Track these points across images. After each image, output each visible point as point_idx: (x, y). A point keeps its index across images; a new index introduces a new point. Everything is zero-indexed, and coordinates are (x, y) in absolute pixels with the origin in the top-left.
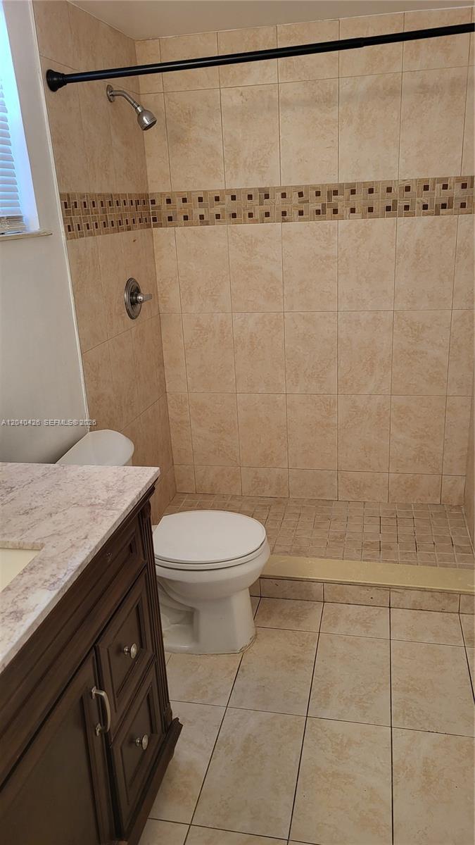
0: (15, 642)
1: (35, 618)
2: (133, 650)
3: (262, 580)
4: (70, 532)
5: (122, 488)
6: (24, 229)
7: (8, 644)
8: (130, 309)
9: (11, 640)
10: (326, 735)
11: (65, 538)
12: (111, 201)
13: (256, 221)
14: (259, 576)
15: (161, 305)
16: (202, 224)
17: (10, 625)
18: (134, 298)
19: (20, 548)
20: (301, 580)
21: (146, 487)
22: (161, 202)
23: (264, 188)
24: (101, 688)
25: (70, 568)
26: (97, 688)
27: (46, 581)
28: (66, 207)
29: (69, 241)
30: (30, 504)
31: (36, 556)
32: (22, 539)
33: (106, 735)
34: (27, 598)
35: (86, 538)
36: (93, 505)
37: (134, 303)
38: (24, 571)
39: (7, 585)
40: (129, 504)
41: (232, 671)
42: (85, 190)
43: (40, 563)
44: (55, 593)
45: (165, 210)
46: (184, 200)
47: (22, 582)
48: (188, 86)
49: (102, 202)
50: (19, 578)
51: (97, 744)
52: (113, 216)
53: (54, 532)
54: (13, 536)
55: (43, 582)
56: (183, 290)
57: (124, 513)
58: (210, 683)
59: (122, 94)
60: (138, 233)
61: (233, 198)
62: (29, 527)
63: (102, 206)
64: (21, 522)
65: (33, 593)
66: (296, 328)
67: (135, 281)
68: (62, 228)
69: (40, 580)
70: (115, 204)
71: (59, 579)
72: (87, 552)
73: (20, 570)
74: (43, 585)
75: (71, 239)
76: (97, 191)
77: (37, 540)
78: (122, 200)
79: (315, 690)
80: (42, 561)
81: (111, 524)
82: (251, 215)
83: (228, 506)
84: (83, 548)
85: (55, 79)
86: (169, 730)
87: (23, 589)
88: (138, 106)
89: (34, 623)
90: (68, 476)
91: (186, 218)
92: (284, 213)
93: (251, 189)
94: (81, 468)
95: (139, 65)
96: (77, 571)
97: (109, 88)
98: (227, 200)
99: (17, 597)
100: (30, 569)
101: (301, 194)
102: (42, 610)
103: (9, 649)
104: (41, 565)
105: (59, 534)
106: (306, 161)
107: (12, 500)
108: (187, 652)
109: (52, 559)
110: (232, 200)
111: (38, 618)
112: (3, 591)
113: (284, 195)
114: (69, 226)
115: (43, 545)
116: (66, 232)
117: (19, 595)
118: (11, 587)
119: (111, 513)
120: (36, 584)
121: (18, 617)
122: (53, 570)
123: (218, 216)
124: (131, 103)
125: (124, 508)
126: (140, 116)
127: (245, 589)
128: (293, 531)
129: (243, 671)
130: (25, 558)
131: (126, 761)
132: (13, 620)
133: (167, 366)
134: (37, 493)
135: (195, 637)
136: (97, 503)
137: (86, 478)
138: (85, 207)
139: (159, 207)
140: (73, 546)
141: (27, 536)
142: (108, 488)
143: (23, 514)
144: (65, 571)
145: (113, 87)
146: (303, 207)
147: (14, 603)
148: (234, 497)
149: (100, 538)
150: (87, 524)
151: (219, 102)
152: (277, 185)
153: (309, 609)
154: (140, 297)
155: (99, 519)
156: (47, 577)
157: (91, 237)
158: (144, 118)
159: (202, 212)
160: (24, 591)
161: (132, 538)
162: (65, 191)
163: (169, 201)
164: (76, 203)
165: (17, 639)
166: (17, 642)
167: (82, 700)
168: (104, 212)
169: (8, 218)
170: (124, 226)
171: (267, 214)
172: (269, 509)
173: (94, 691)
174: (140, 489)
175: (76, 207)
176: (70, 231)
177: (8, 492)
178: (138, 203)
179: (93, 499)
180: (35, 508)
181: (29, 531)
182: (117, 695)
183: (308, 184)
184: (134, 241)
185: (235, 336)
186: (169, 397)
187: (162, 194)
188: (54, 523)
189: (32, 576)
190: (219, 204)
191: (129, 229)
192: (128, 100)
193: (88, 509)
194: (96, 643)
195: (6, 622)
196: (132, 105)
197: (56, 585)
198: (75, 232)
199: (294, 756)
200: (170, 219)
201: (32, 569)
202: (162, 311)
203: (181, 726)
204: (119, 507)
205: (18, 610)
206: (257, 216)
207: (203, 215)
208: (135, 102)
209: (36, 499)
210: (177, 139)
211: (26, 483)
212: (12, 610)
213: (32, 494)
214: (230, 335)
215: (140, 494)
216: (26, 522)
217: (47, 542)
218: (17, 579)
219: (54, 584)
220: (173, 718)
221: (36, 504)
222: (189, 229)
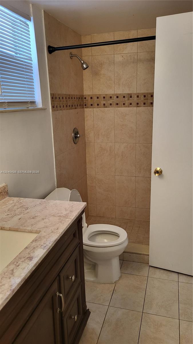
0: (30, 269)
1: (37, 260)
2: (73, 278)
3: (124, 253)
4: (51, 226)
5: (72, 210)
6: (36, 107)
7: (27, 270)
8: (75, 140)
9: (28, 268)
10: (151, 321)
11: (49, 229)
12: (70, 97)
13: (126, 107)
14: (123, 251)
15: (86, 139)
16: (104, 107)
17: (28, 262)
18: (76, 136)
19: (31, 232)
20: (141, 254)
21: (81, 210)
22: (88, 98)
23: (130, 94)
24: (60, 293)
25: (51, 241)
26: (59, 293)
27: (42, 246)
28: (52, 99)
29: (53, 112)
30: (35, 215)
31: (38, 236)
32: (32, 228)
33: (61, 313)
34: (34, 252)
35: (58, 229)
36: (60, 216)
37: (76, 137)
38: (33, 241)
39: (26, 246)
40: (74, 216)
41: (111, 291)
42: (59, 92)
43: (39, 238)
44: (45, 250)
45: (90, 102)
46: (98, 98)
47: (32, 245)
48: (102, 53)
49: (66, 97)
50: (31, 244)
51: (58, 316)
52: (70, 103)
53: (45, 226)
54: (28, 227)
55: (40, 246)
56: (95, 133)
57: (73, 220)
58: (102, 295)
59: (76, 56)
60: (79, 110)
61: (117, 97)
62: (35, 224)
63: (66, 99)
64: (31, 222)
65: (37, 250)
66: (140, 150)
67: (77, 129)
68: (50, 107)
69: (40, 245)
70: (71, 98)
71: (47, 245)
72: (58, 235)
73: (31, 241)
74: (40, 247)
75: (54, 111)
76: (64, 93)
77: (38, 229)
78: (73, 97)
79: (146, 301)
80: (40, 237)
81: (68, 224)
82: (124, 104)
83: (110, 222)
84: (56, 233)
85: (51, 49)
86: (85, 314)
87: (33, 248)
88: (82, 60)
89: (37, 262)
90: (50, 204)
91: (98, 105)
92: (138, 104)
93: (125, 94)
94: (55, 201)
95: (82, 44)
96: (54, 242)
97: (71, 53)
98: (115, 98)
99: (30, 251)
100: (35, 240)
101: (145, 96)
102: (40, 257)
103: (27, 272)
104: (39, 239)
105: (47, 227)
106: (148, 83)
107: (28, 213)
108: (93, 282)
109: (44, 237)
110: (117, 98)
111: (39, 260)
112: (25, 249)
113: (138, 97)
114: (53, 106)
115: (40, 231)
116: (52, 108)
117: (31, 251)
118: (28, 247)
119: (67, 220)
120: (38, 246)
121: (30, 259)
122: (45, 241)
123: (111, 104)
124: (79, 59)
125: (73, 218)
126: (82, 64)
127: (117, 256)
128: (137, 234)
129: (116, 291)
130: (34, 236)
131: (68, 325)
132: (29, 261)
133: (87, 164)
134: (37, 210)
135: (96, 275)
136: (62, 215)
137: (57, 205)
138: (60, 99)
139: (88, 100)
140: (52, 232)
141: (34, 228)
142: (66, 210)
143: (32, 218)
144: (49, 242)
145: (72, 53)
146: (145, 101)
147: (29, 254)
148: (112, 218)
149: (64, 229)
150: (58, 224)
151: (113, 60)
152: (135, 92)
153: (144, 267)
154: (79, 136)
155: (63, 222)
156: (42, 244)
157: (61, 111)
158: (84, 65)
159: (105, 102)
160: (33, 249)
161: (75, 231)
162: (52, 92)
163: (91, 98)
164: (56, 97)
165: (30, 268)
166: (31, 270)
167: (52, 297)
168: (67, 101)
169: (30, 102)
170: (74, 107)
171: (131, 104)
172: (127, 224)
173: (58, 294)
174: (79, 211)
175: (56, 99)
176: (53, 108)
177: (26, 210)
178: (79, 98)
179: (60, 214)
180: (37, 216)
181: (34, 225)
182: (66, 297)
183: (148, 92)
184: (77, 113)
185: (116, 152)
186: (87, 176)
187: (89, 95)
188: (44, 222)
189: (36, 243)
190: (111, 100)
191: (76, 108)
192: (78, 58)
193: (58, 218)
194: (59, 273)
195: (26, 261)
196: (80, 60)
197: (46, 248)
198: (55, 108)
199: (137, 329)
200: (92, 105)
201: (36, 240)
202: (87, 141)
203: (90, 313)
204: (71, 217)
205: (31, 256)
206: (126, 104)
207: (105, 104)
208: (80, 59)
209: (37, 213)
210: (96, 74)
211: (33, 206)
212: (28, 256)
213: (36, 210)
214: (113, 152)
215: (79, 213)
216: (34, 221)
217: (42, 230)
218: (30, 244)
219: (45, 247)
220: (87, 309)
221: (38, 215)
222: (99, 109)
